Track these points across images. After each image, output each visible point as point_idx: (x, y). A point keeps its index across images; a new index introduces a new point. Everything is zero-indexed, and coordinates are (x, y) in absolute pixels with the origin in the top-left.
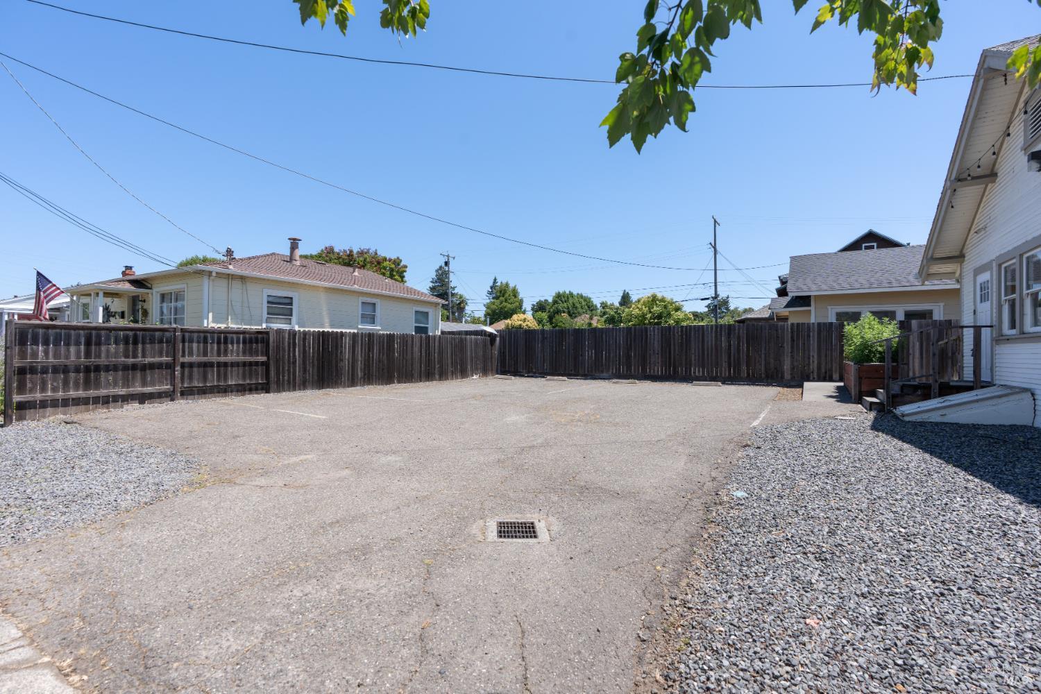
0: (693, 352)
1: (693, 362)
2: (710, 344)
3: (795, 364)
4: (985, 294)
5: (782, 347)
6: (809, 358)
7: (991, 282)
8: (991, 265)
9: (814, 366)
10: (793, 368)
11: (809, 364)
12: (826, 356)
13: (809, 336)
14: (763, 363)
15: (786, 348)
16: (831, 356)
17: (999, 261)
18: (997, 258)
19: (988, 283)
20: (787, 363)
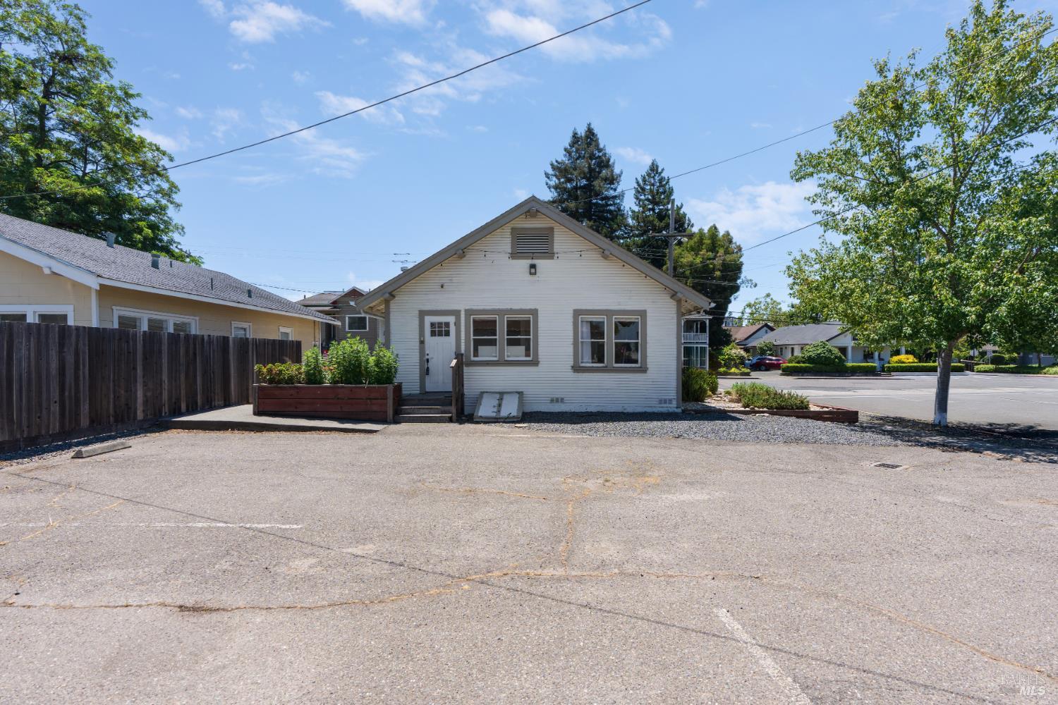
3: (148, 394)
4: (440, 330)
5: (135, 368)
6: (161, 384)
7: (457, 324)
8: (456, 313)
9: (165, 396)
10: (146, 402)
11: (161, 393)
12: (175, 381)
13: (160, 352)
14: (112, 396)
15: (138, 371)
16: (180, 378)
17: (469, 312)
18: (466, 311)
19: (447, 324)
20: (140, 394)
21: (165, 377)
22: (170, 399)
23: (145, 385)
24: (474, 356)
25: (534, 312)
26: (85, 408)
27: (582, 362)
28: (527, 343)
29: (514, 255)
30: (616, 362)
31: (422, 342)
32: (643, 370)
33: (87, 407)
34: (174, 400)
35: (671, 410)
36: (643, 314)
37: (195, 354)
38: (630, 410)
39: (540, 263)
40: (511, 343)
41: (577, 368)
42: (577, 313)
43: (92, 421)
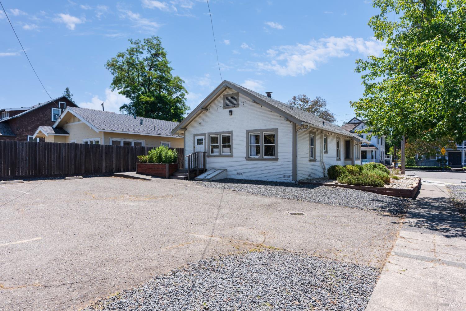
0: (53, 159)
1: (53, 165)
2: (64, 154)
3: (107, 165)
4: (200, 142)
5: (102, 156)
6: (113, 162)
7: (205, 139)
8: (204, 134)
9: (114, 165)
10: (106, 167)
11: (113, 165)
12: (119, 161)
13: (113, 151)
14: (93, 164)
15: (103, 157)
16: (121, 160)
17: (209, 134)
18: (208, 133)
19: (202, 139)
20: (104, 164)
21: (114, 160)
22: (116, 166)
23: (106, 161)
24: (212, 153)
25: (231, 132)
26: (83, 167)
27: (251, 155)
28: (229, 146)
29: (225, 107)
30: (265, 155)
31: (194, 147)
32: (276, 160)
33: (84, 167)
34: (118, 167)
35: (289, 181)
36: (276, 130)
37: (128, 152)
38: (270, 180)
39: (234, 110)
40: (224, 147)
41: (248, 159)
42: (248, 132)
43: (86, 171)
